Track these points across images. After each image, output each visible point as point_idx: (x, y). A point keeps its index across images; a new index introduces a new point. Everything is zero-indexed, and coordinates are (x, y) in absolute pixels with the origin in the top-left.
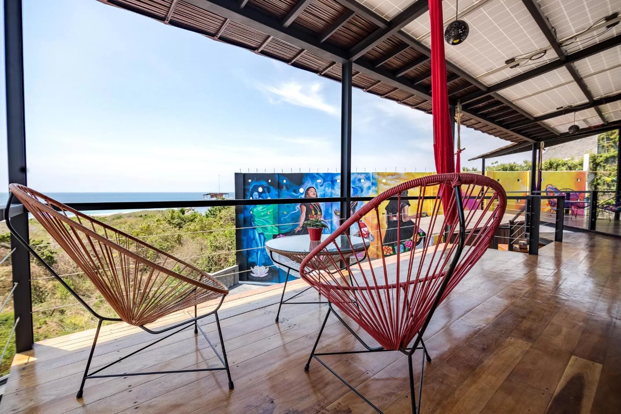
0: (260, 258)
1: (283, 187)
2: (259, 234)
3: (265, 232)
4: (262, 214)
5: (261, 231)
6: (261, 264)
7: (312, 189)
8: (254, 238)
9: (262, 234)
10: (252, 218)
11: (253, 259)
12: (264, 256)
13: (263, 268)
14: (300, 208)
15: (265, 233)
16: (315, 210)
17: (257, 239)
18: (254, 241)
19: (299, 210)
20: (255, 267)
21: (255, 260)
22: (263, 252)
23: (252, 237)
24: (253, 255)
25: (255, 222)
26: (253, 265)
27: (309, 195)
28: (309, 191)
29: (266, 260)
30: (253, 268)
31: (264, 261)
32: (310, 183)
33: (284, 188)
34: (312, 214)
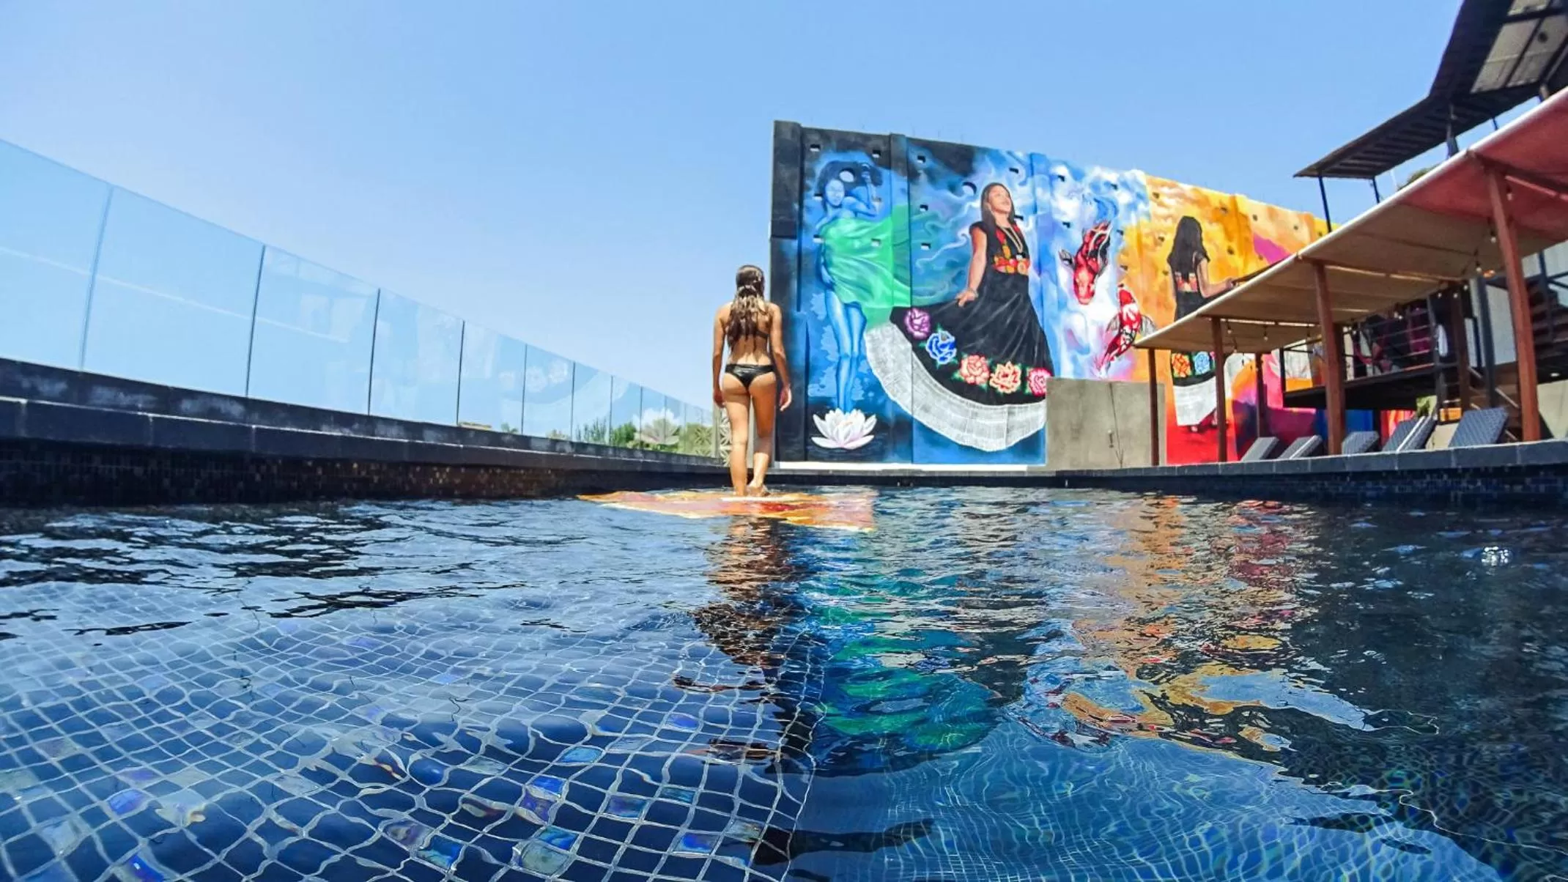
0: (847, 384)
1: (919, 174)
2: (847, 307)
3: (865, 299)
4: (857, 244)
5: (850, 297)
6: (850, 405)
7: (998, 188)
8: (828, 320)
9: (856, 305)
10: (824, 254)
11: (823, 387)
12: (861, 376)
13: (858, 416)
14: (969, 236)
15: (866, 305)
16: (1011, 245)
17: (837, 325)
18: (828, 329)
19: (967, 243)
20: (830, 416)
21: (829, 391)
22: (858, 365)
23: (822, 317)
24: (823, 375)
25: (831, 270)
26: (824, 407)
27: (991, 203)
28: (992, 195)
29: (867, 391)
30: (823, 418)
31: (859, 395)
32: (993, 170)
33: (923, 178)
34: (1003, 255)
